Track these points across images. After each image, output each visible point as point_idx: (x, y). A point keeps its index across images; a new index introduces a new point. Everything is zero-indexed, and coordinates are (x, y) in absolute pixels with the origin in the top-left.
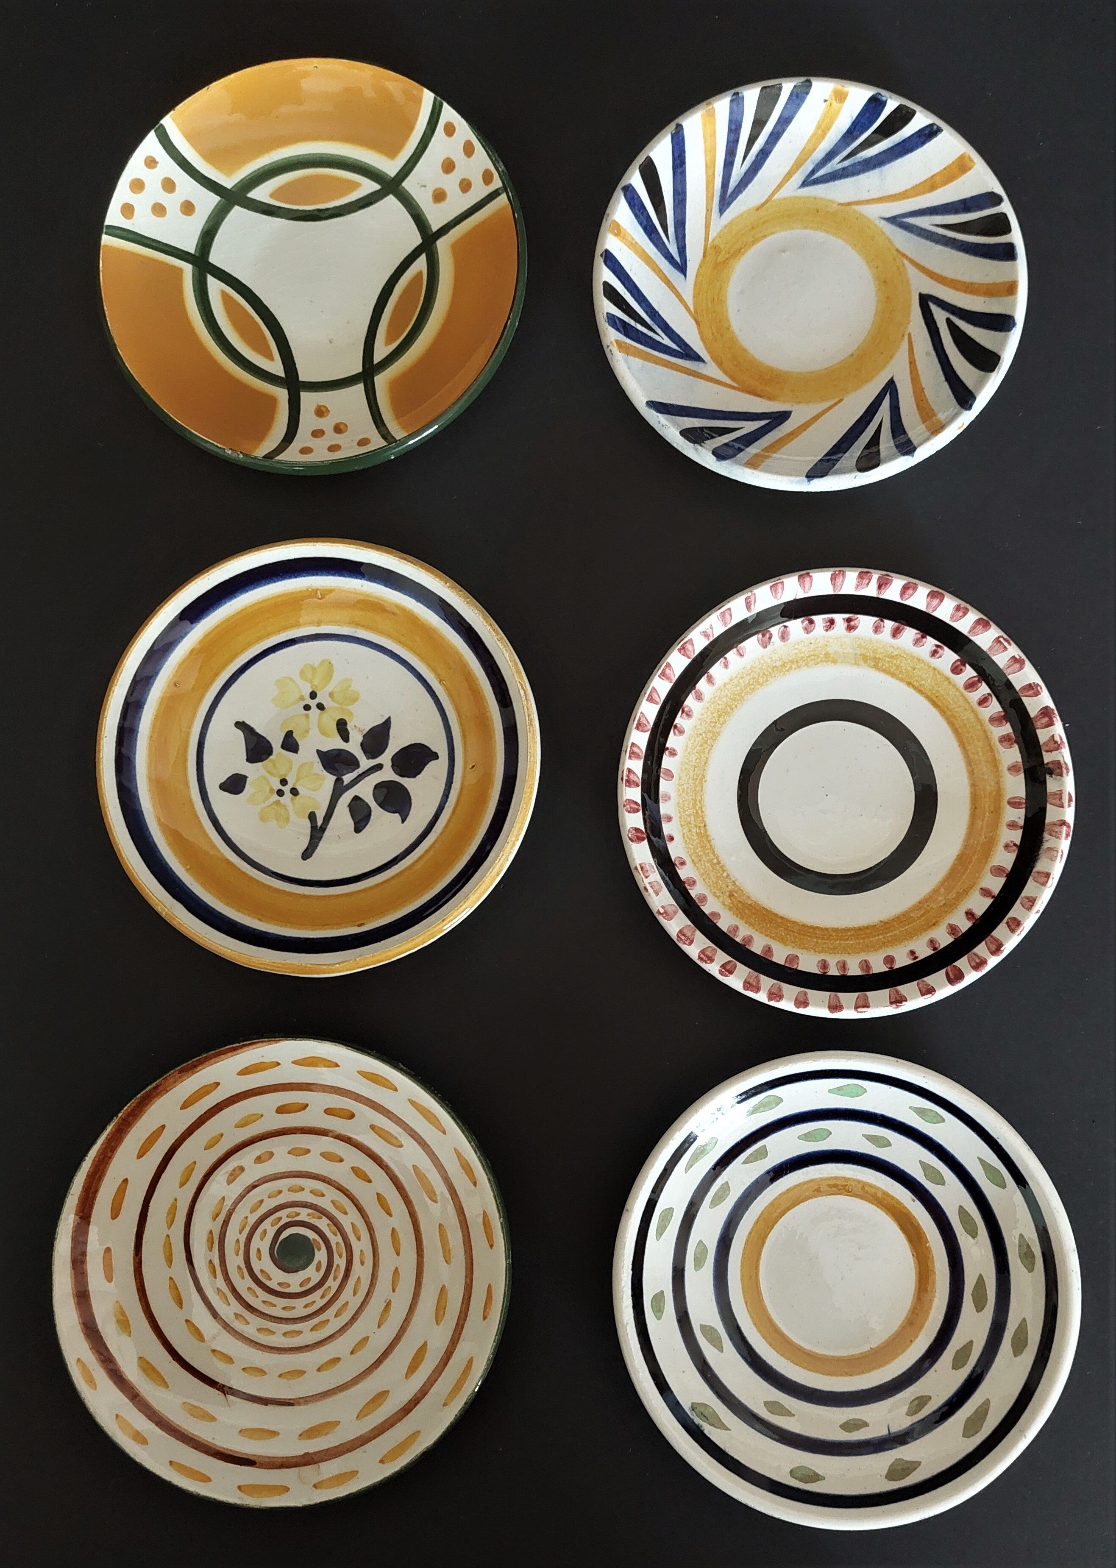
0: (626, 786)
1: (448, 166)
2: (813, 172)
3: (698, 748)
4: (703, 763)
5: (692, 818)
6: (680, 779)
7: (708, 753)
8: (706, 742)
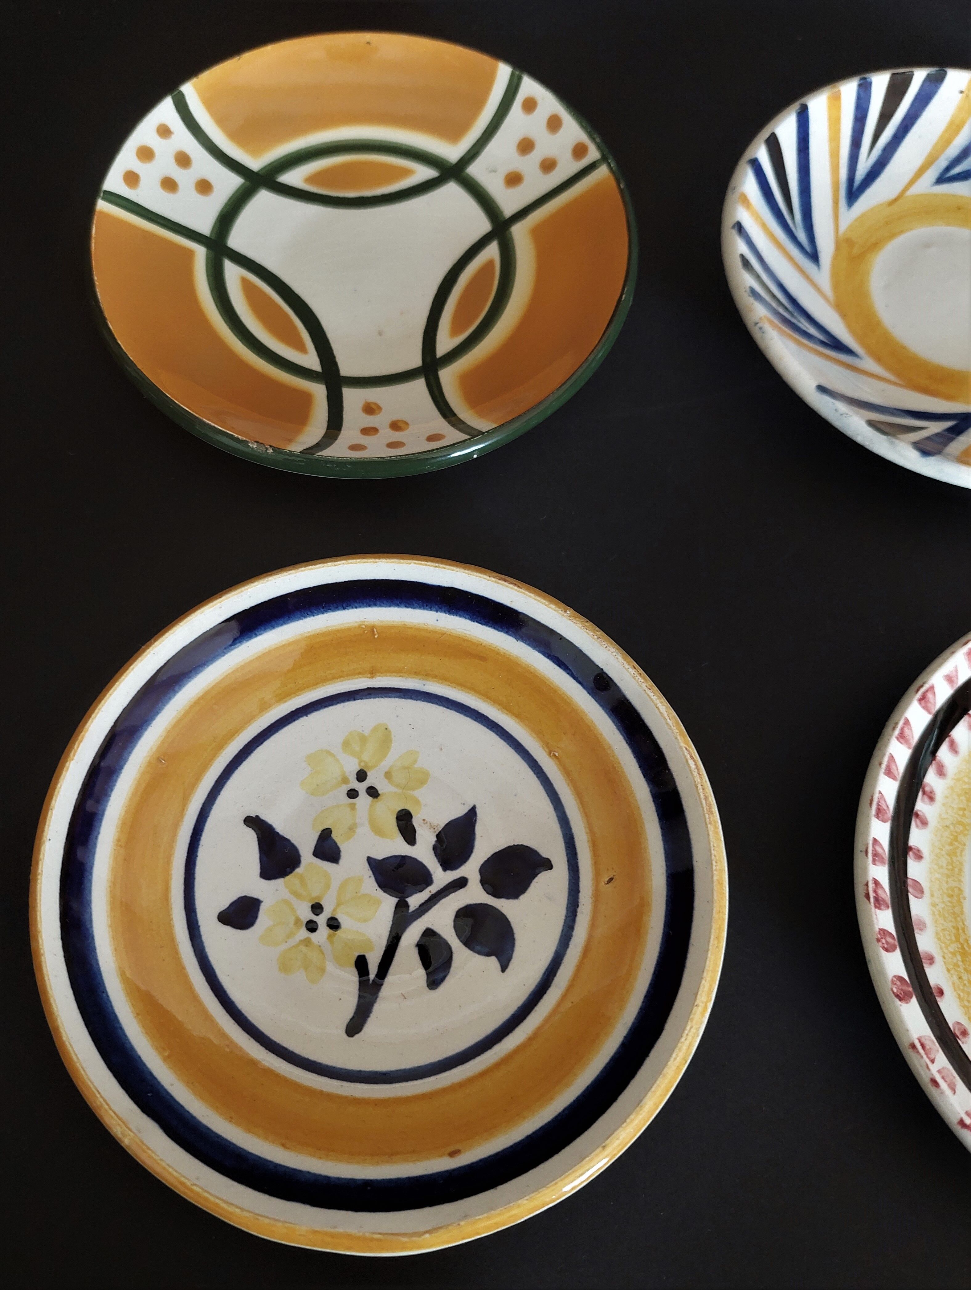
0: (876, 907)
1: (526, 146)
2: (948, 169)
3: (948, 847)
4: (957, 870)
5: (959, 957)
6: (932, 895)
7: (961, 855)
8: (956, 839)
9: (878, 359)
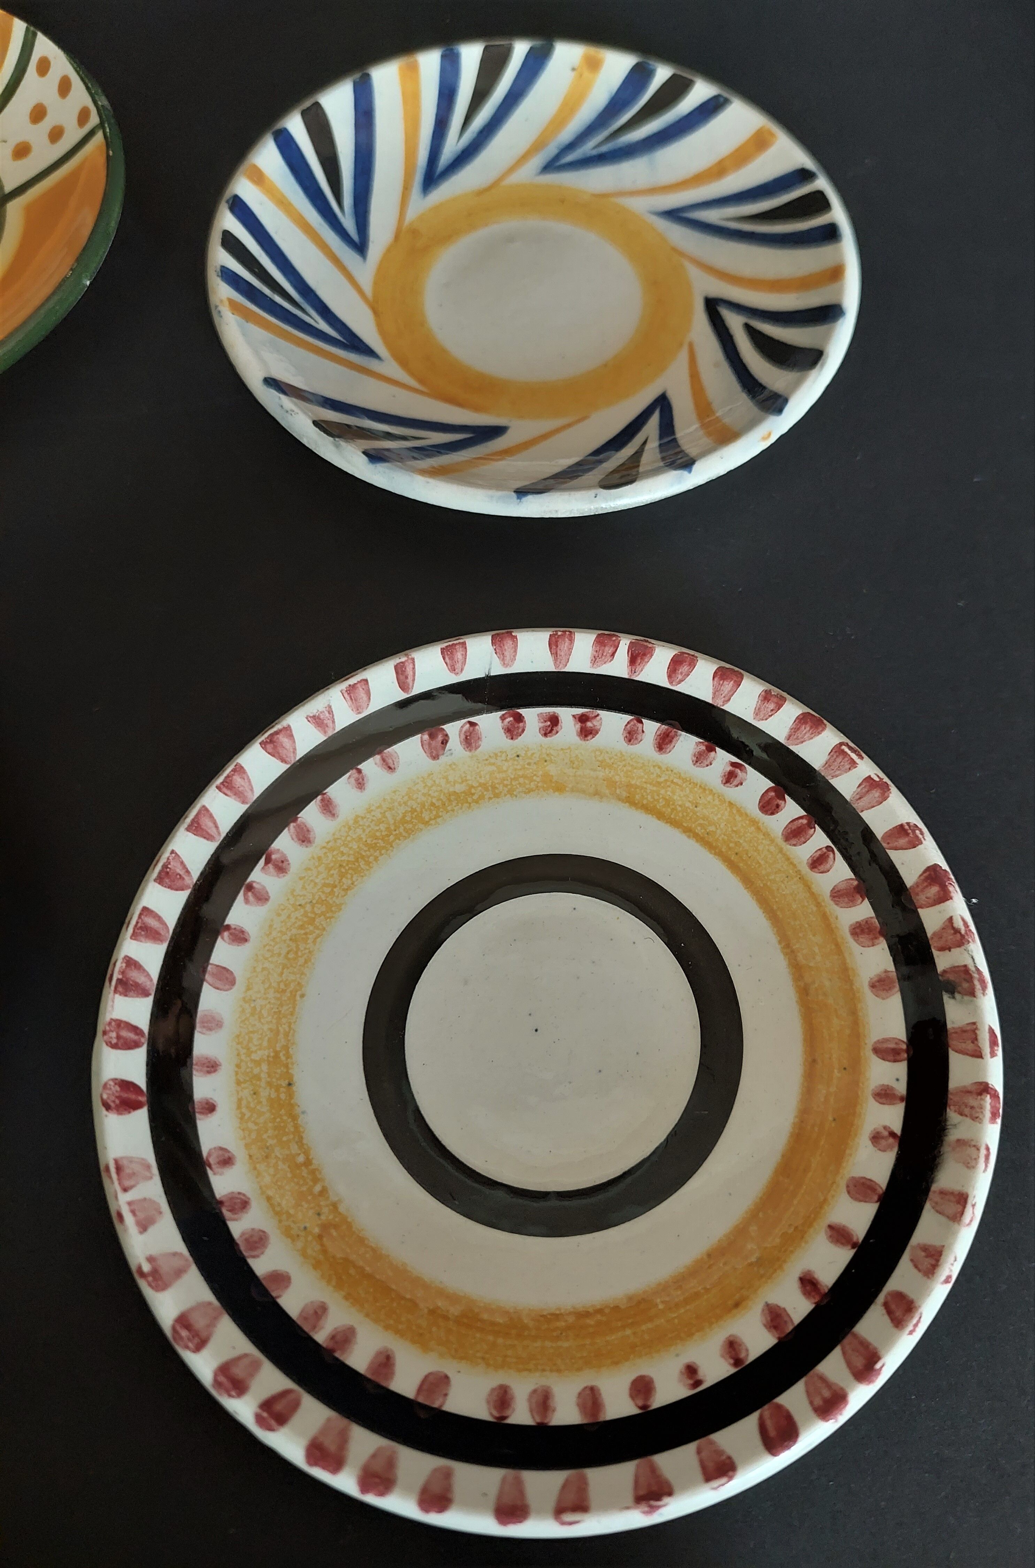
0: (116, 991)
1: (38, 114)
2: (557, 157)
3: (294, 931)
4: (301, 961)
5: (265, 1067)
6: (248, 989)
7: (314, 942)
8: (312, 921)
9: (403, 363)
